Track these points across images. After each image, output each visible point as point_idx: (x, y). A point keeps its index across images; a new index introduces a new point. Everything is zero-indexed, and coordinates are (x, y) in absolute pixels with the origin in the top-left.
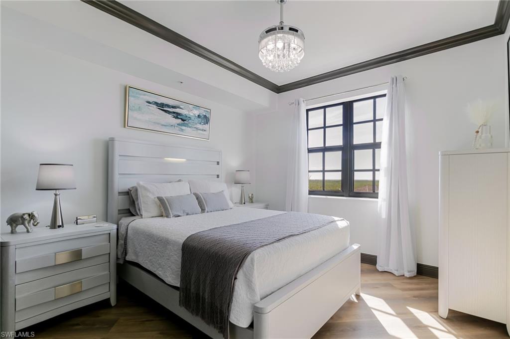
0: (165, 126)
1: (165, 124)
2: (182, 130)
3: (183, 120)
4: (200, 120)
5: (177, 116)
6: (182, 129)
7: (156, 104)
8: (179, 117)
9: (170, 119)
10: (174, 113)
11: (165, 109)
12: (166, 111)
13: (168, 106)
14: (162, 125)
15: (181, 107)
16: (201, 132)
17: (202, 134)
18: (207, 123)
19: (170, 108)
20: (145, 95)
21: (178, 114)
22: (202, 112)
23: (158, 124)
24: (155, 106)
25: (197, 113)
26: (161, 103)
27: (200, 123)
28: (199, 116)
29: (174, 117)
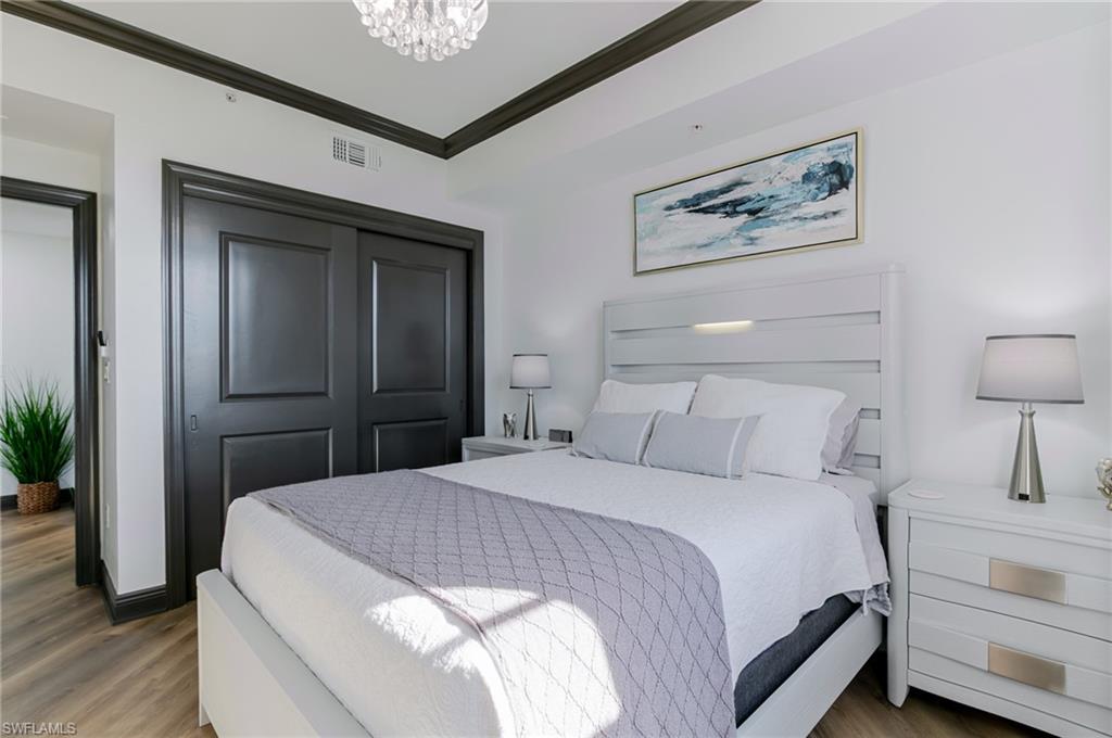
0: (706, 246)
1: (705, 242)
2: (752, 241)
3: (751, 212)
4: (813, 186)
5: (732, 209)
6: (751, 239)
7: (684, 204)
8: (738, 209)
9: (718, 224)
10: (725, 205)
11: (704, 205)
12: (705, 211)
13: (711, 194)
14: (699, 247)
15: (745, 179)
16: (822, 223)
17: (825, 228)
18: (844, 184)
19: (716, 197)
20: (661, 196)
21: (736, 203)
22: (819, 158)
23: (690, 247)
24: (682, 210)
25: (797, 169)
26: (694, 196)
27: (814, 199)
28: (807, 178)
29: (727, 214)
